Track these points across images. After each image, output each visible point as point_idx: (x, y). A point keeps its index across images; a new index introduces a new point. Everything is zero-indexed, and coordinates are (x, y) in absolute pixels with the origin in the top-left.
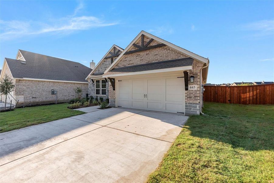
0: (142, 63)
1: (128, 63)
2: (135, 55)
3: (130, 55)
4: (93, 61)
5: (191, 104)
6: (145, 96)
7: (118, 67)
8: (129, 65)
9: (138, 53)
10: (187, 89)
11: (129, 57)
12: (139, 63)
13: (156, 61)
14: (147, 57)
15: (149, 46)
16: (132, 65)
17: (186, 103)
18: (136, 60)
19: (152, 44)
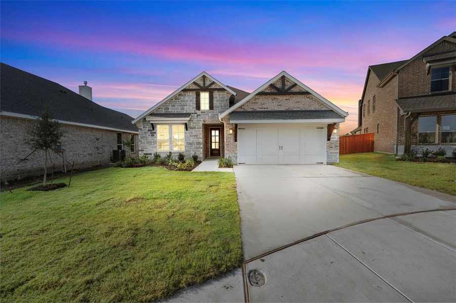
0: (280, 109)
1: (260, 107)
2: (270, 98)
3: (264, 97)
4: (86, 83)
5: (332, 153)
6: (281, 148)
7: (242, 110)
8: (261, 110)
9: (276, 97)
10: (329, 140)
11: (262, 99)
12: (276, 109)
13: (297, 109)
14: (286, 102)
15: (289, 91)
16: (266, 110)
17: (328, 153)
18: (271, 104)
19: (295, 90)
